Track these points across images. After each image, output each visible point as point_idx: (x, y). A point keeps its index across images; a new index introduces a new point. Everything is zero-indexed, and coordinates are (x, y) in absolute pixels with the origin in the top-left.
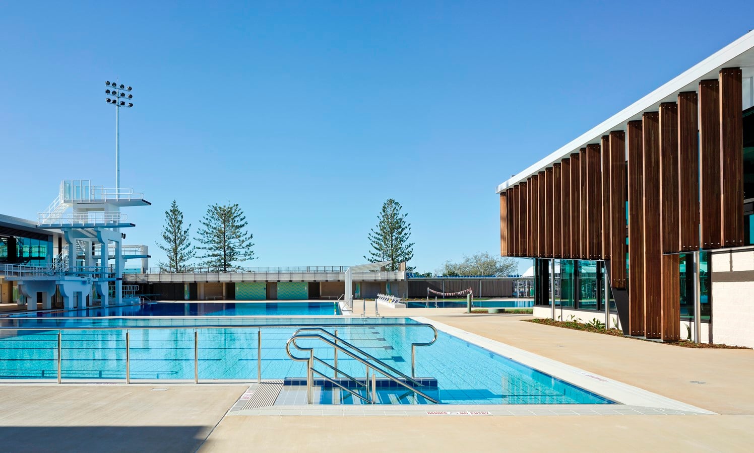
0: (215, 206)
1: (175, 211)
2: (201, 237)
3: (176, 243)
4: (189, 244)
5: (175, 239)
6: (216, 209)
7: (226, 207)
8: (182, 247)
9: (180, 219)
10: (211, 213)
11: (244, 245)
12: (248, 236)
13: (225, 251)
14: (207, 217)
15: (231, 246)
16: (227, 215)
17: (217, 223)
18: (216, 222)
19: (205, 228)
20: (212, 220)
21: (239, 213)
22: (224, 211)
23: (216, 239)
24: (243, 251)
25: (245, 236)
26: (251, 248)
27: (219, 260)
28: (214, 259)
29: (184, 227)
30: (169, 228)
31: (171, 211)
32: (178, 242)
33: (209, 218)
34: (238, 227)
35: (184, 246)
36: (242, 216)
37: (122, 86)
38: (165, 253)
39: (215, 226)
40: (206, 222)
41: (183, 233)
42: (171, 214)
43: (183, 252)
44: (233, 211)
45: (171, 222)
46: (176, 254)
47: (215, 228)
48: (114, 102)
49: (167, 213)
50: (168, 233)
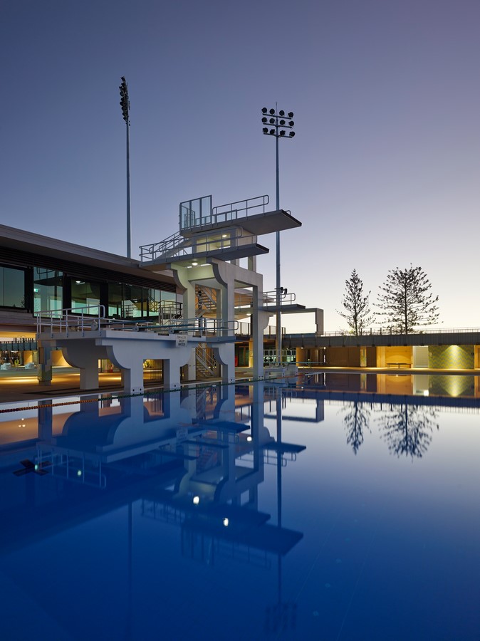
0: (396, 270)
1: (355, 280)
2: (381, 303)
3: (356, 311)
4: (369, 311)
5: (355, 307)
6: (396, 274)
7: (408, 271)
8: (361, 313)
9: (359, 287)
10: (392, 279)
11: (428, 309)
12: (433, 298)
13: (406, 316)
14: (387, 283)
15: (414, 310)
16: (408, 279)
17: (399, 289)
18: (396, 287)
19: (386, 294)
20: (393, 285)
21: (422, 276)
22: (406, 274)
23: (397, 304)
24: (426, 315)
25: (430, 299)
26: (436, 312)
27: (400, 326)
28: (395, 324)
29: (363, 295)
30: (349, 296)
31: (351, 280)
32: (358, 309)
33: (390, 284)
34: (421, 290)
35: (364, 313)
36: (425, 279)
37: (282, 113)
38: (346, 320)
39: (395, 292)
40: (387, 287)
41: (362, 300)
42: (351, 283)
43: (362, 319)
44: (415, 274)
45: (352, 290)
46: (356, 321)
47: (395, 294)
48: (272, 132)
49: (347, 282)
50: (348, 302)
